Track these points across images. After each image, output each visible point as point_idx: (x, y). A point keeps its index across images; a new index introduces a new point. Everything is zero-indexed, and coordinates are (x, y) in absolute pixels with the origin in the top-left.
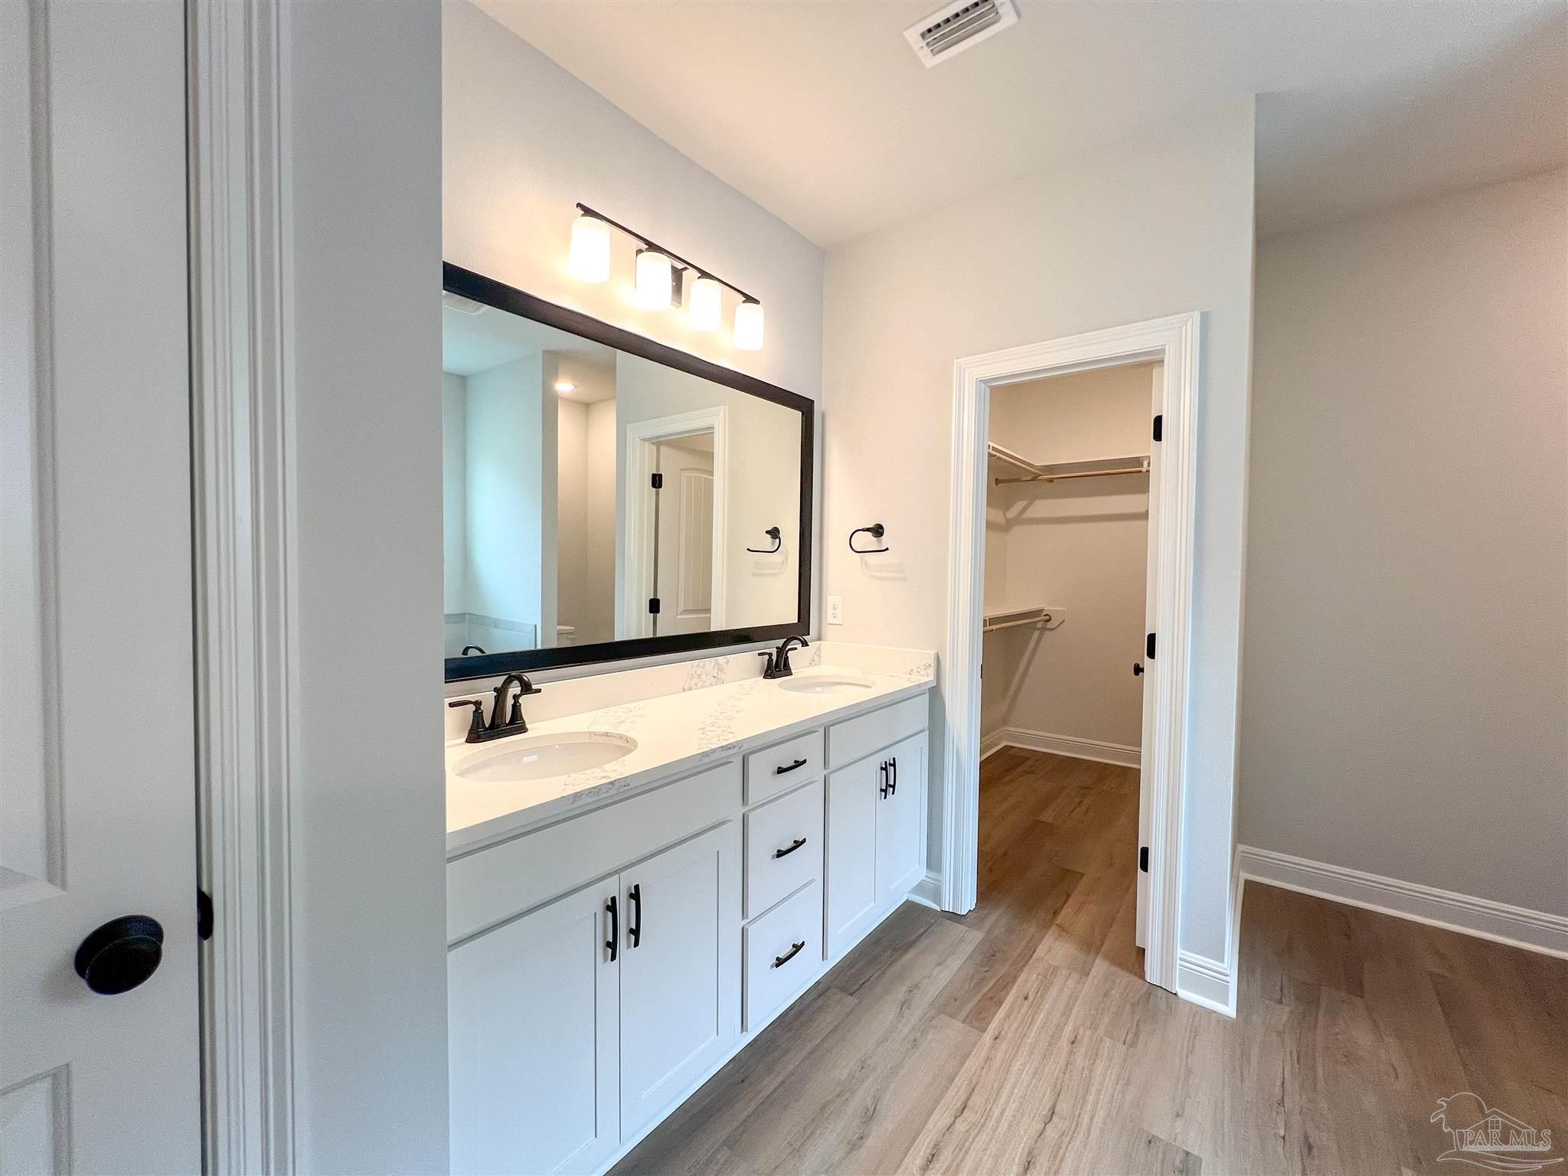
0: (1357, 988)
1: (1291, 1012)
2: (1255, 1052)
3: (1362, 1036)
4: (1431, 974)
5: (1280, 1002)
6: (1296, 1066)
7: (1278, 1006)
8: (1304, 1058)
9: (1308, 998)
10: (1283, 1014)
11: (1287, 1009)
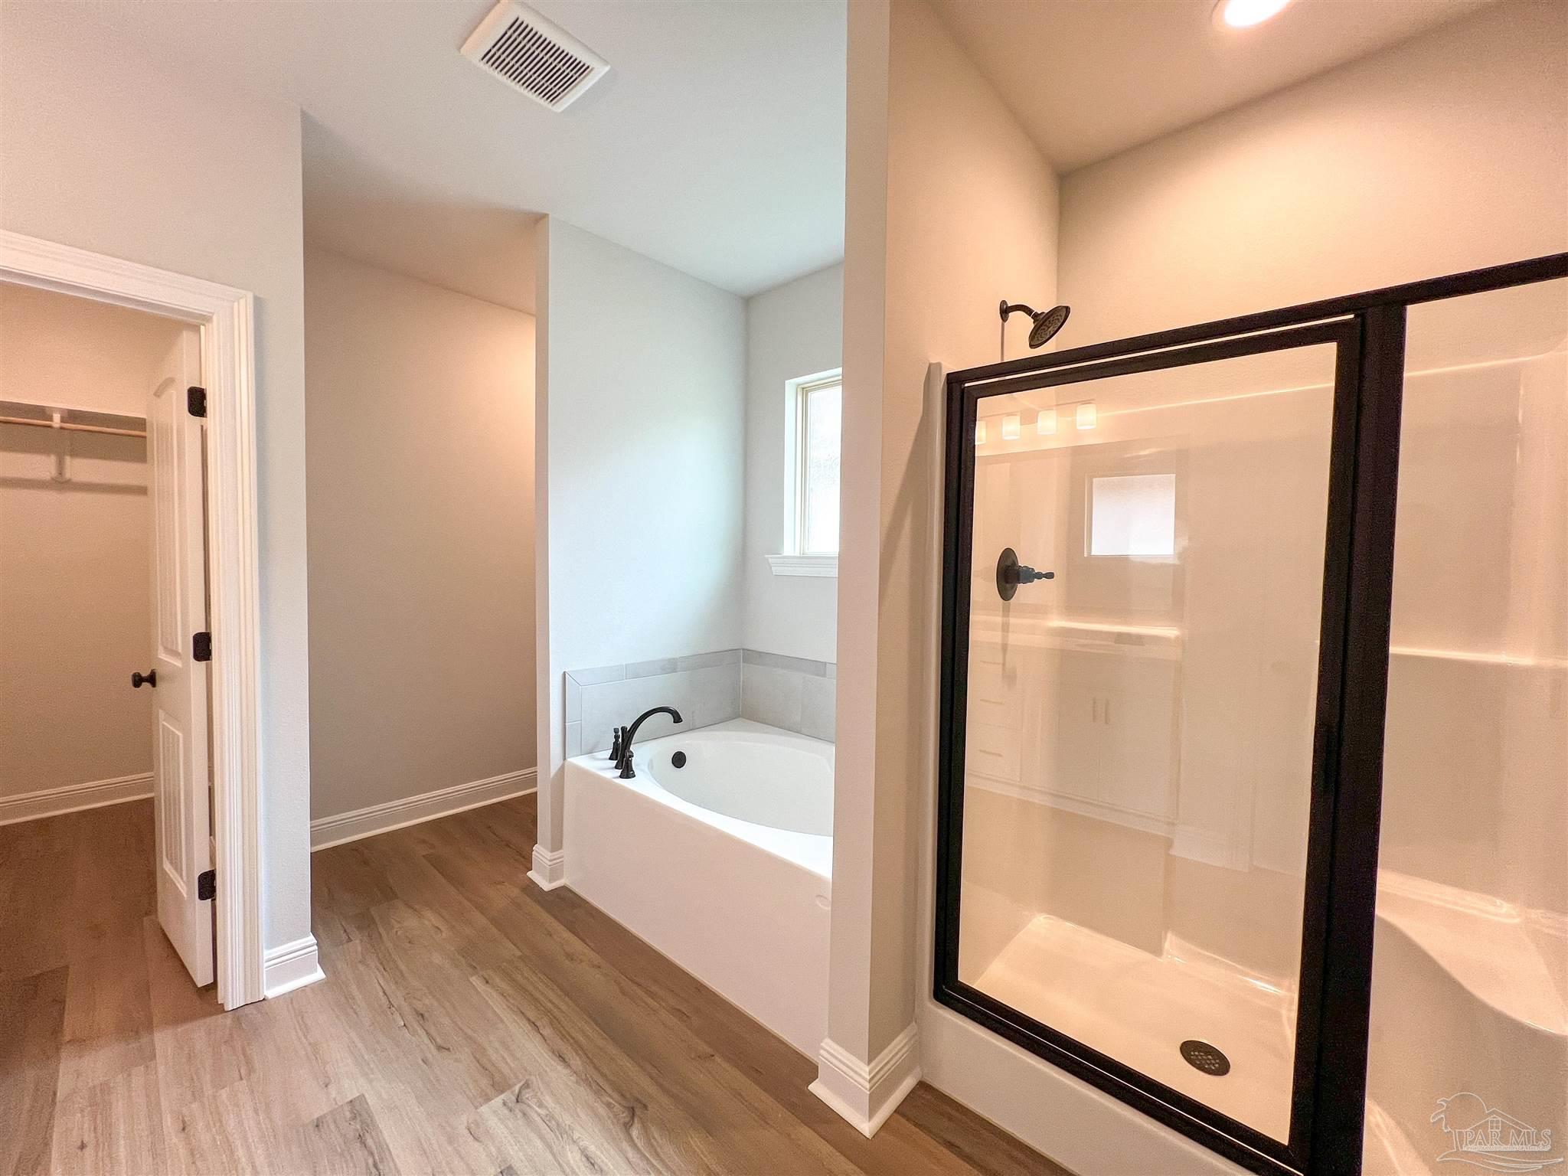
0: (389, 895)
1: (361, 940)
2: (354, 988)
3: (411, 922)
4: (424, 856)
5: (350, 940)
6: (385, 973)
7: (351, 944)
8: (386, 964)
9: (366, 923)
10: (357, 945)
11: (358, 941)
